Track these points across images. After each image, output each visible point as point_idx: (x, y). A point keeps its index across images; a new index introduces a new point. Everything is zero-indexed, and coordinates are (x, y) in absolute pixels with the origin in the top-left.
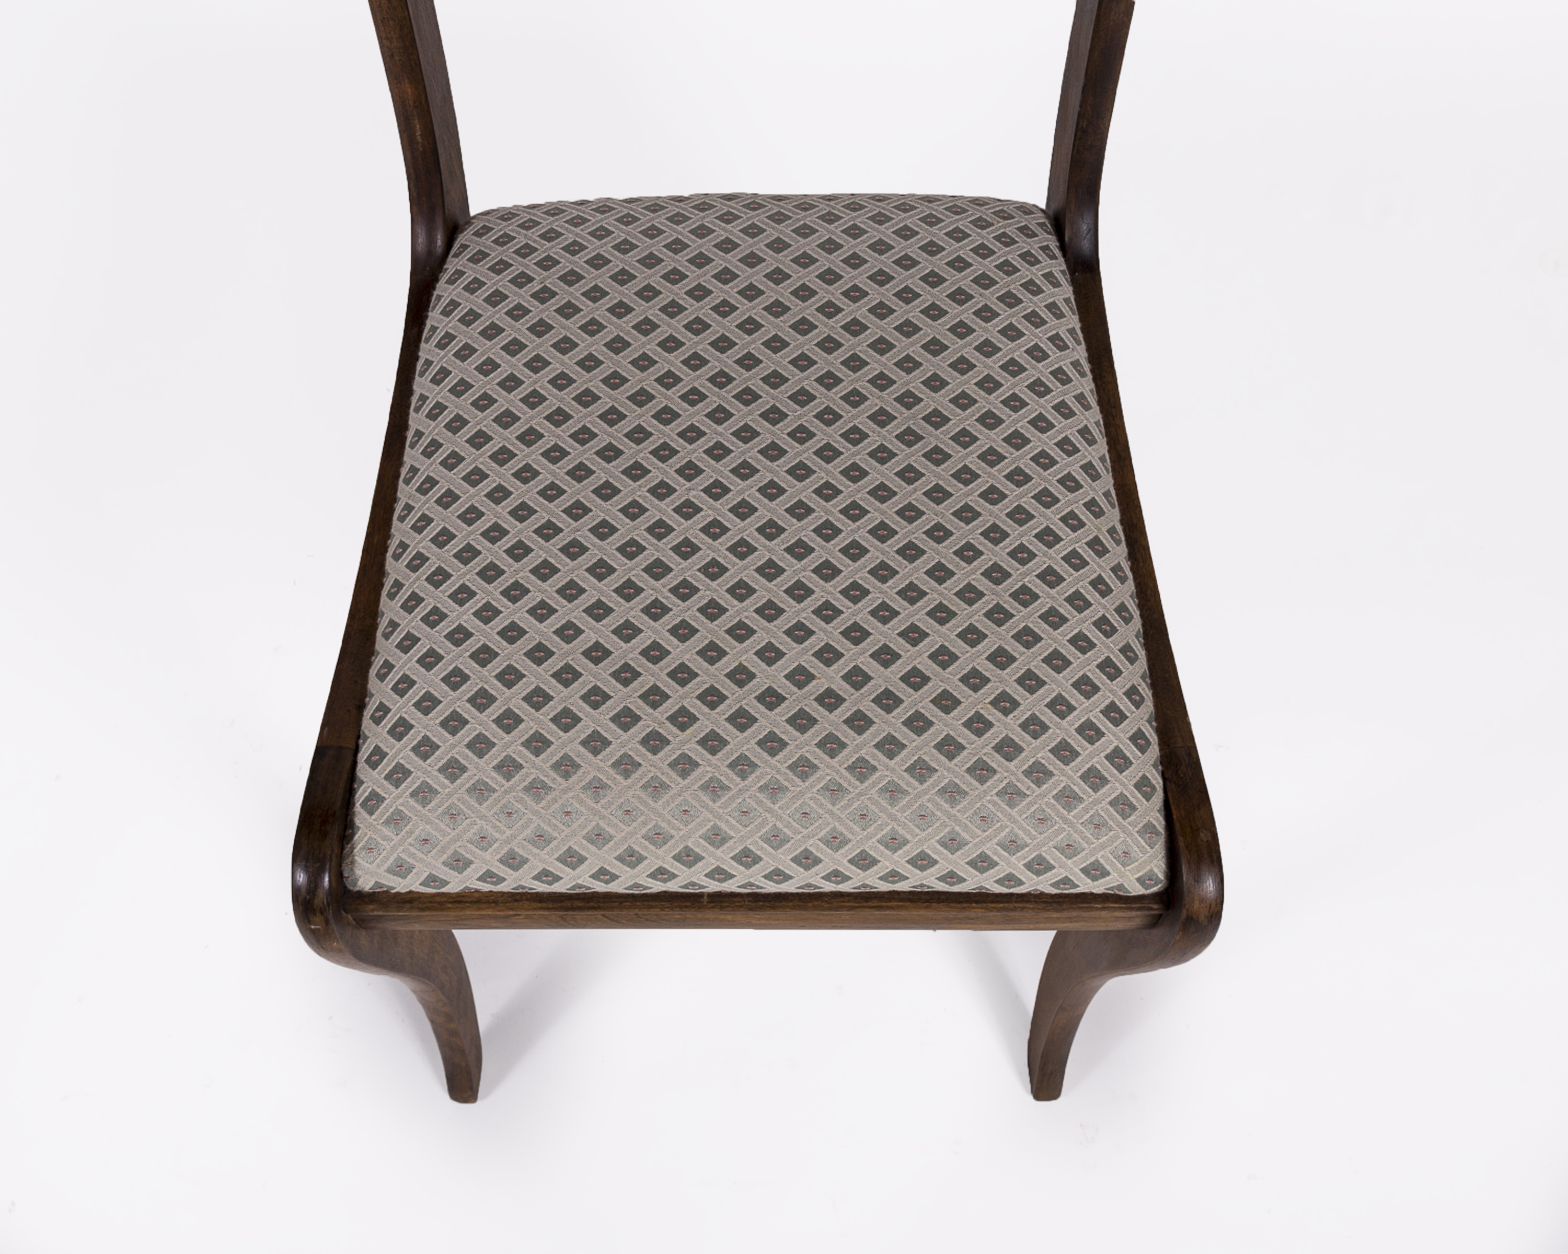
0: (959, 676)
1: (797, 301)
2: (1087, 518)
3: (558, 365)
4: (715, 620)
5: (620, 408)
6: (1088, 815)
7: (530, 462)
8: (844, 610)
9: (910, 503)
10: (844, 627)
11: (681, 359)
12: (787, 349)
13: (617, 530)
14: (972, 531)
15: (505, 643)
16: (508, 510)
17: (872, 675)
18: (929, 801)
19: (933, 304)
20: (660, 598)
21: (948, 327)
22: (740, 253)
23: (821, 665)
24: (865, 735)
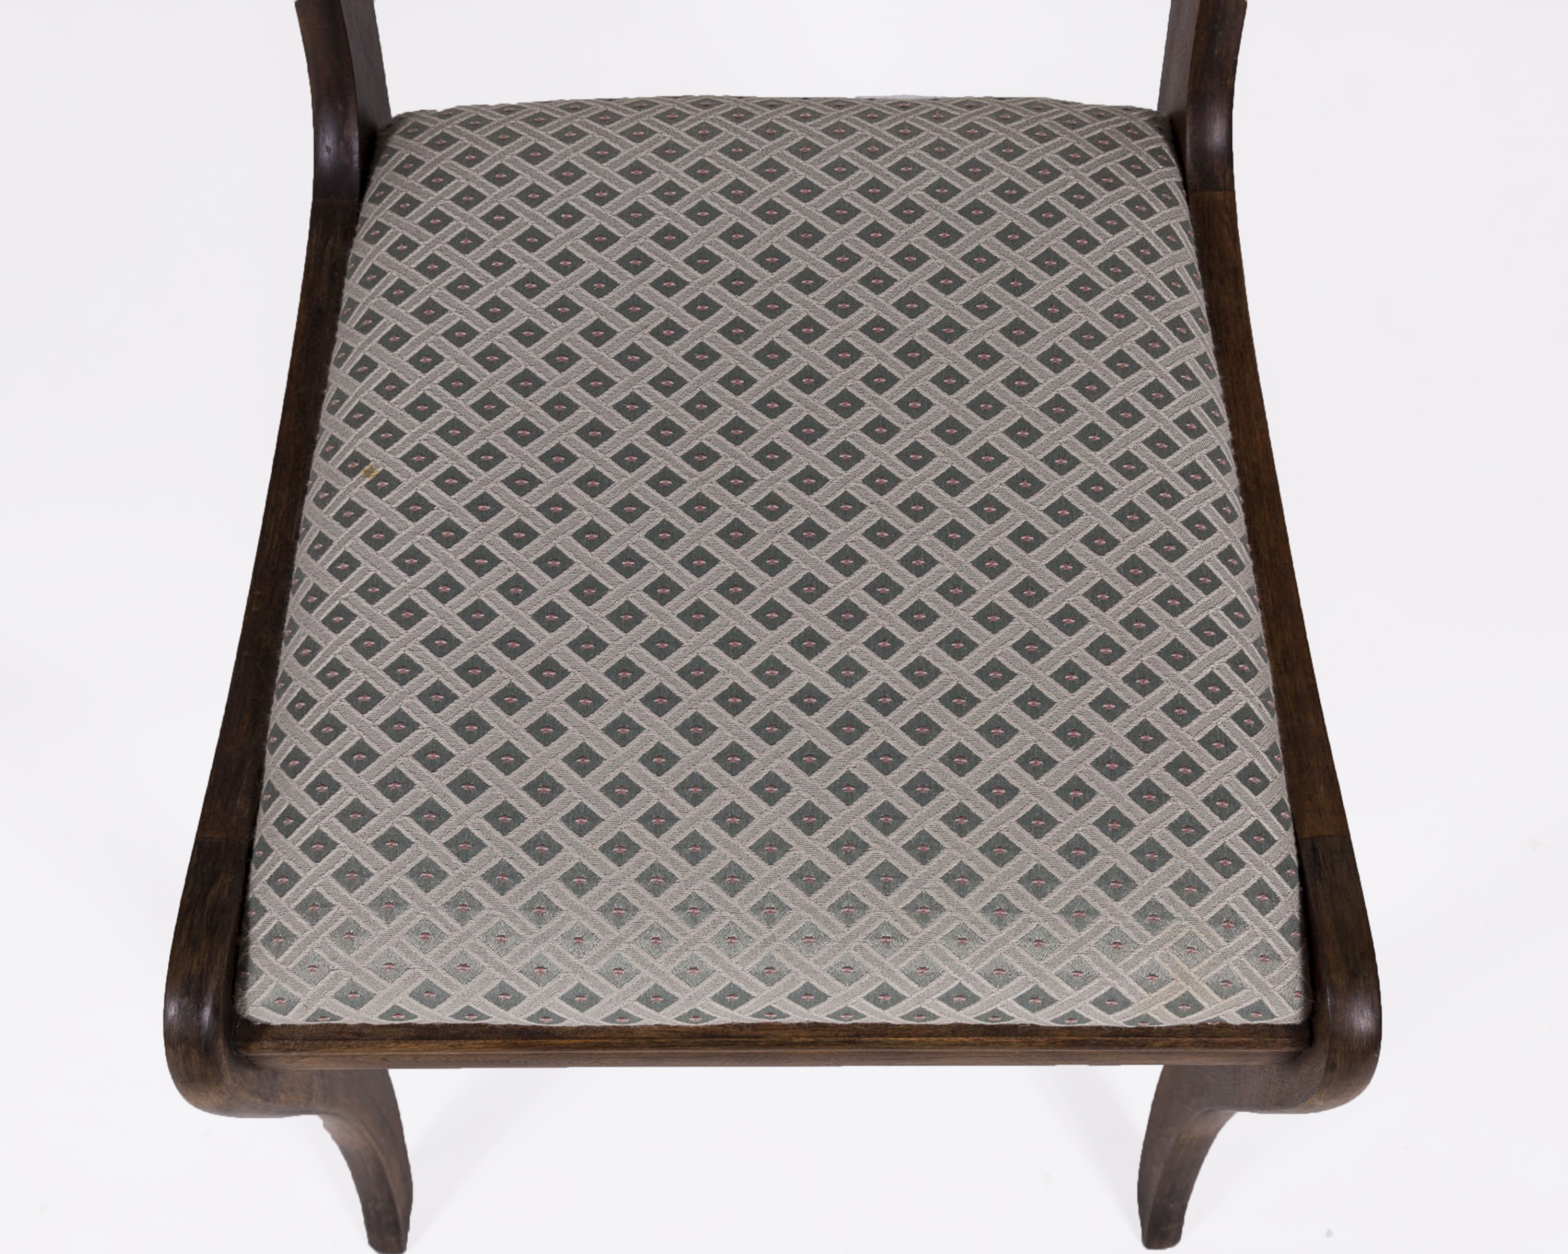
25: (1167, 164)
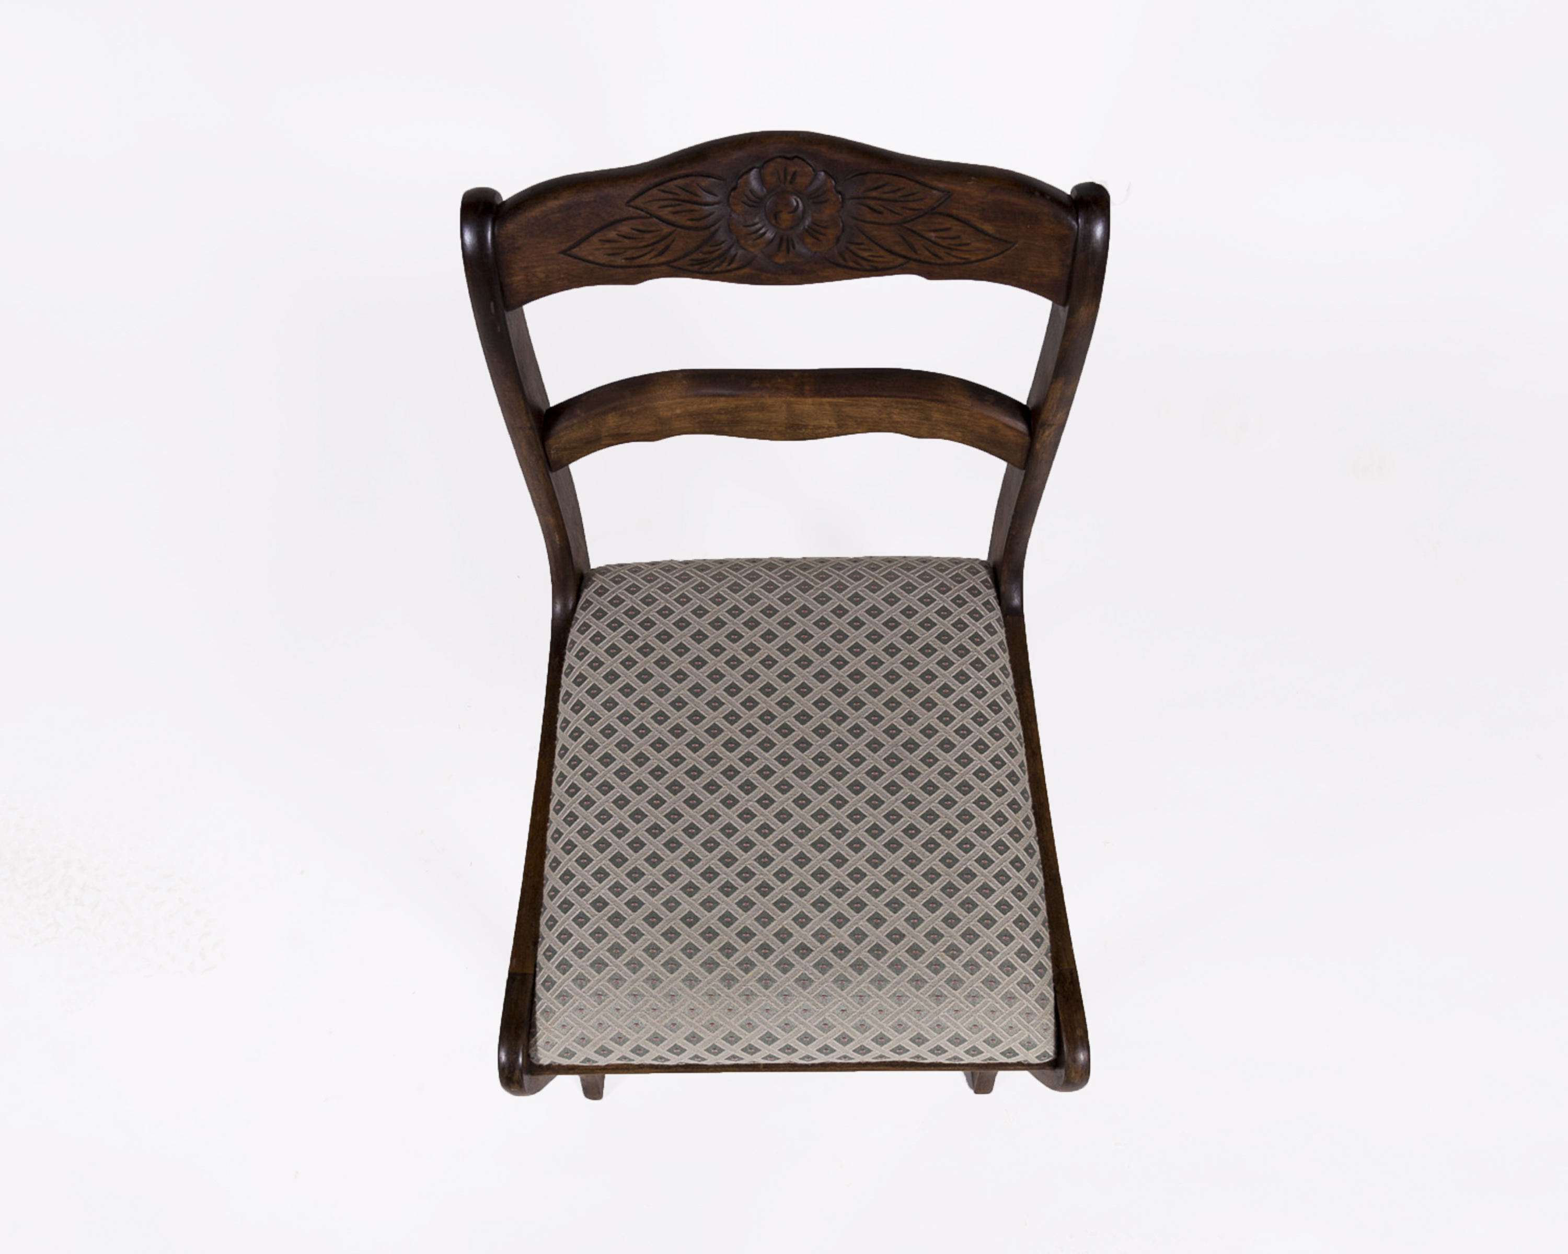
0: (924, 933)
1: (818, 656)
2: (1010, 815)
3: (657, 706)
4: (766, 896)
5: (700, 739)
6: (1005, 1022)
7: (642, 779)
8: (850, 888)
9: (893, 809)
10: (850, 900)
11: (740, 701)
12: (811, 694)
13: (701, 830)
14: (934, 829)
15: (630, 912)
16: (628, 814)
17: (868, 934)
18: (904, 1016)
19: (910, 657)
20: (730, 880)
21: (919, 674)
22: (778, 617)
23: (835, 927)
24: (863, 975)
25: (988, 588)
